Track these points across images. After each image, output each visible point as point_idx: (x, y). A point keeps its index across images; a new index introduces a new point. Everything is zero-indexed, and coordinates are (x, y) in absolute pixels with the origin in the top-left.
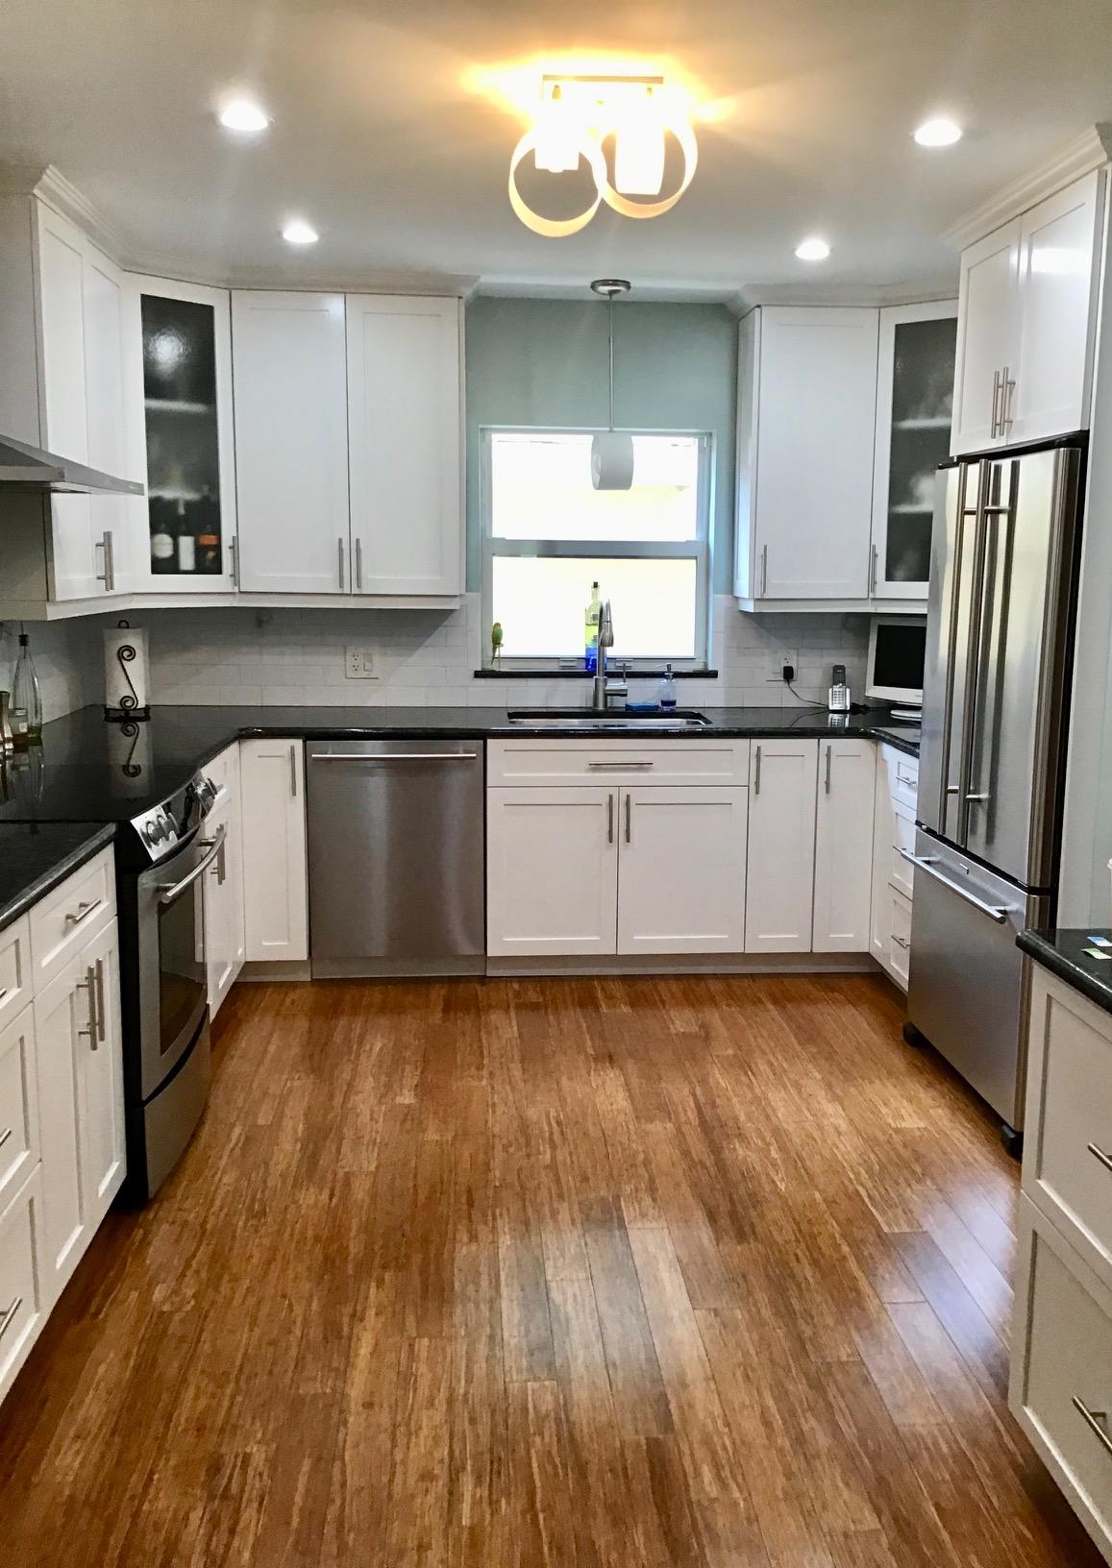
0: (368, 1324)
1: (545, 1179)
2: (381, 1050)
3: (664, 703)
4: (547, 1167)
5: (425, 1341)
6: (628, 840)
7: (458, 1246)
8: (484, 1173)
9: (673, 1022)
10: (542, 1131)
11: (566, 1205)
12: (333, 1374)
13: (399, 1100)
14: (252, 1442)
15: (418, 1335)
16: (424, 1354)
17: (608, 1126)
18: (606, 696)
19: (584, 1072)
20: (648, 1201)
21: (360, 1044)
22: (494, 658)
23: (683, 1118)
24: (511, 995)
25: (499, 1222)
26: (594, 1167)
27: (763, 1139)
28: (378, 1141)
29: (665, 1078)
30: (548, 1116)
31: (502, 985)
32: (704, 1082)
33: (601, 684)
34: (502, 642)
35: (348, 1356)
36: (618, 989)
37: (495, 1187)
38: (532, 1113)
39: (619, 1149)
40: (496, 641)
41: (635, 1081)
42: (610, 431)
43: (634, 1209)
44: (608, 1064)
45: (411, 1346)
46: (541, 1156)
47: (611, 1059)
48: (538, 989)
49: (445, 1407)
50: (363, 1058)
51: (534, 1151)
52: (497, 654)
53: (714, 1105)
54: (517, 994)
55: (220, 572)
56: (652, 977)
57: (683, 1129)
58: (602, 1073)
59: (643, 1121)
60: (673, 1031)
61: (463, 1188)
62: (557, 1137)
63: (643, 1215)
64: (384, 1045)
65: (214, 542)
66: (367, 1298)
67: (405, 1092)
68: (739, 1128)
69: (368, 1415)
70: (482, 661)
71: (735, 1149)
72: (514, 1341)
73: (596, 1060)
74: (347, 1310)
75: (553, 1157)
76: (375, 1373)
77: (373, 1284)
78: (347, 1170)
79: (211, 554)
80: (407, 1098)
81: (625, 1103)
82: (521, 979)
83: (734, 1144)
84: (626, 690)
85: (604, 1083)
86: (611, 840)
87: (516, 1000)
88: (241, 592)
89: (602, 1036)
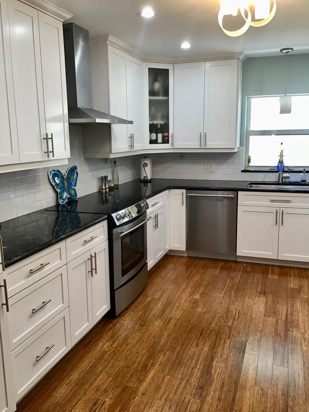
0: (155, 367)
1: (227, 330)
2: (197, 280)
3: (302, 181)
4: (229, 327)
5: (168, 377)
6: (282, 224)
7: (192, 347)
8: (209, 325)
9: (290, 283)
10: (233, 314)
11: (229, 340)
12: (139, 381)
13: (195, 297)
14: (108, 398)
15: (167, 374)
16: (166, 381)
17: (254, 316)
18: (282, 178)
19: (254, 296)
20: (256, 345)
21: (192, 278)
22: (248, 166)
23: (280, 318)
24: (242, 268)
25: (207, 342)
26: (244, 329)
27: (305, 330)
28: (184, 309)
29: (280, 303)
30: (237, 309)
31: (241, 264)
32: (292, 306)
33: (281, 175)
34: (251, 161)
35: (145, 376)
36: (276, 270)
37: (211, 330)
38: (232, 308)
39: (254, 325)
40: (249, 161)
41: (269, 302)
42: (285, 96)
43: (251, 346)
44: (263, 295)
45: (164, 377)
46: (228, 323)
47: (264, 294)
48: (251, 267)
49: (164, 401)
50: (191, 282)
51: (227, 321)
52: (249, 165)
53: (292, 315)
54: (244, 268)
55: (168, 143)
56: (290, 267)
57: (278, 322)
58: (259, 298)
59: (266, 316)
60: (289, 286)
61: (201, 329)
62: (236, 317)
63: (252, 349)
64: (199, 279)
65: (167, 135)
66: (159, 359)
67: (198, 295)
68: (298, 324)
69: (142, 398)
70: (245, 167)
71: (293, 332)
72: (194, 383)
73: (260, 293)
74: (151, 362)
75: (232, 324)
76: (150, 384)
77: (163, 354)
78: (171, 316)
79: (166, 138)
80: (197, 296)
81: (263, 309)
82: (247, 263)
83: (294, 329)
84: (289, 177)
85: (259, 301)
86: (276, 224)
87: (243, 270)
88: (174, 148)
89: (265, 285)
